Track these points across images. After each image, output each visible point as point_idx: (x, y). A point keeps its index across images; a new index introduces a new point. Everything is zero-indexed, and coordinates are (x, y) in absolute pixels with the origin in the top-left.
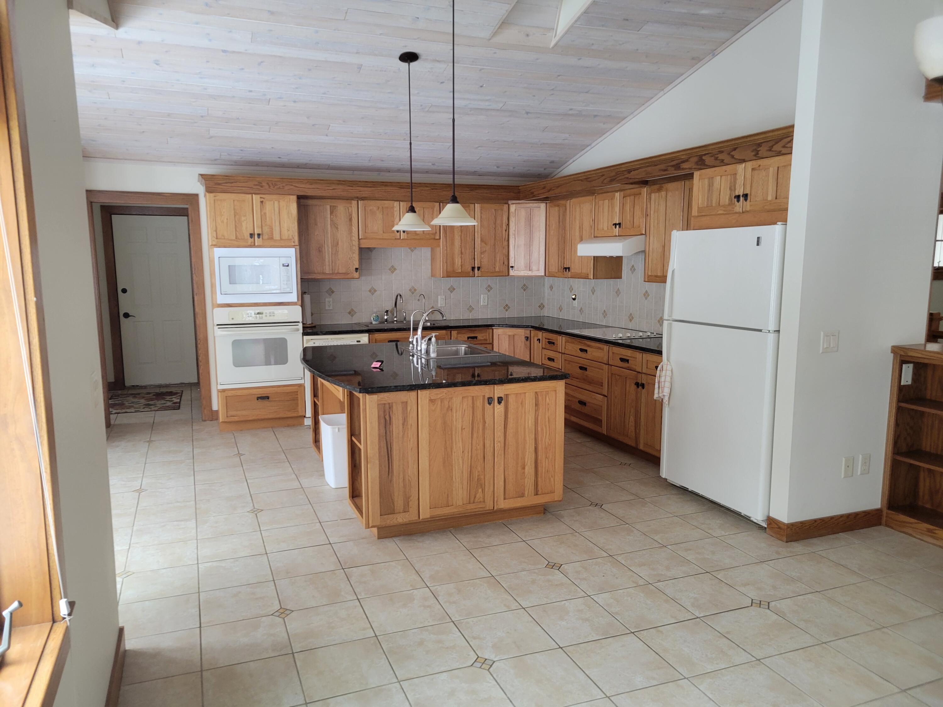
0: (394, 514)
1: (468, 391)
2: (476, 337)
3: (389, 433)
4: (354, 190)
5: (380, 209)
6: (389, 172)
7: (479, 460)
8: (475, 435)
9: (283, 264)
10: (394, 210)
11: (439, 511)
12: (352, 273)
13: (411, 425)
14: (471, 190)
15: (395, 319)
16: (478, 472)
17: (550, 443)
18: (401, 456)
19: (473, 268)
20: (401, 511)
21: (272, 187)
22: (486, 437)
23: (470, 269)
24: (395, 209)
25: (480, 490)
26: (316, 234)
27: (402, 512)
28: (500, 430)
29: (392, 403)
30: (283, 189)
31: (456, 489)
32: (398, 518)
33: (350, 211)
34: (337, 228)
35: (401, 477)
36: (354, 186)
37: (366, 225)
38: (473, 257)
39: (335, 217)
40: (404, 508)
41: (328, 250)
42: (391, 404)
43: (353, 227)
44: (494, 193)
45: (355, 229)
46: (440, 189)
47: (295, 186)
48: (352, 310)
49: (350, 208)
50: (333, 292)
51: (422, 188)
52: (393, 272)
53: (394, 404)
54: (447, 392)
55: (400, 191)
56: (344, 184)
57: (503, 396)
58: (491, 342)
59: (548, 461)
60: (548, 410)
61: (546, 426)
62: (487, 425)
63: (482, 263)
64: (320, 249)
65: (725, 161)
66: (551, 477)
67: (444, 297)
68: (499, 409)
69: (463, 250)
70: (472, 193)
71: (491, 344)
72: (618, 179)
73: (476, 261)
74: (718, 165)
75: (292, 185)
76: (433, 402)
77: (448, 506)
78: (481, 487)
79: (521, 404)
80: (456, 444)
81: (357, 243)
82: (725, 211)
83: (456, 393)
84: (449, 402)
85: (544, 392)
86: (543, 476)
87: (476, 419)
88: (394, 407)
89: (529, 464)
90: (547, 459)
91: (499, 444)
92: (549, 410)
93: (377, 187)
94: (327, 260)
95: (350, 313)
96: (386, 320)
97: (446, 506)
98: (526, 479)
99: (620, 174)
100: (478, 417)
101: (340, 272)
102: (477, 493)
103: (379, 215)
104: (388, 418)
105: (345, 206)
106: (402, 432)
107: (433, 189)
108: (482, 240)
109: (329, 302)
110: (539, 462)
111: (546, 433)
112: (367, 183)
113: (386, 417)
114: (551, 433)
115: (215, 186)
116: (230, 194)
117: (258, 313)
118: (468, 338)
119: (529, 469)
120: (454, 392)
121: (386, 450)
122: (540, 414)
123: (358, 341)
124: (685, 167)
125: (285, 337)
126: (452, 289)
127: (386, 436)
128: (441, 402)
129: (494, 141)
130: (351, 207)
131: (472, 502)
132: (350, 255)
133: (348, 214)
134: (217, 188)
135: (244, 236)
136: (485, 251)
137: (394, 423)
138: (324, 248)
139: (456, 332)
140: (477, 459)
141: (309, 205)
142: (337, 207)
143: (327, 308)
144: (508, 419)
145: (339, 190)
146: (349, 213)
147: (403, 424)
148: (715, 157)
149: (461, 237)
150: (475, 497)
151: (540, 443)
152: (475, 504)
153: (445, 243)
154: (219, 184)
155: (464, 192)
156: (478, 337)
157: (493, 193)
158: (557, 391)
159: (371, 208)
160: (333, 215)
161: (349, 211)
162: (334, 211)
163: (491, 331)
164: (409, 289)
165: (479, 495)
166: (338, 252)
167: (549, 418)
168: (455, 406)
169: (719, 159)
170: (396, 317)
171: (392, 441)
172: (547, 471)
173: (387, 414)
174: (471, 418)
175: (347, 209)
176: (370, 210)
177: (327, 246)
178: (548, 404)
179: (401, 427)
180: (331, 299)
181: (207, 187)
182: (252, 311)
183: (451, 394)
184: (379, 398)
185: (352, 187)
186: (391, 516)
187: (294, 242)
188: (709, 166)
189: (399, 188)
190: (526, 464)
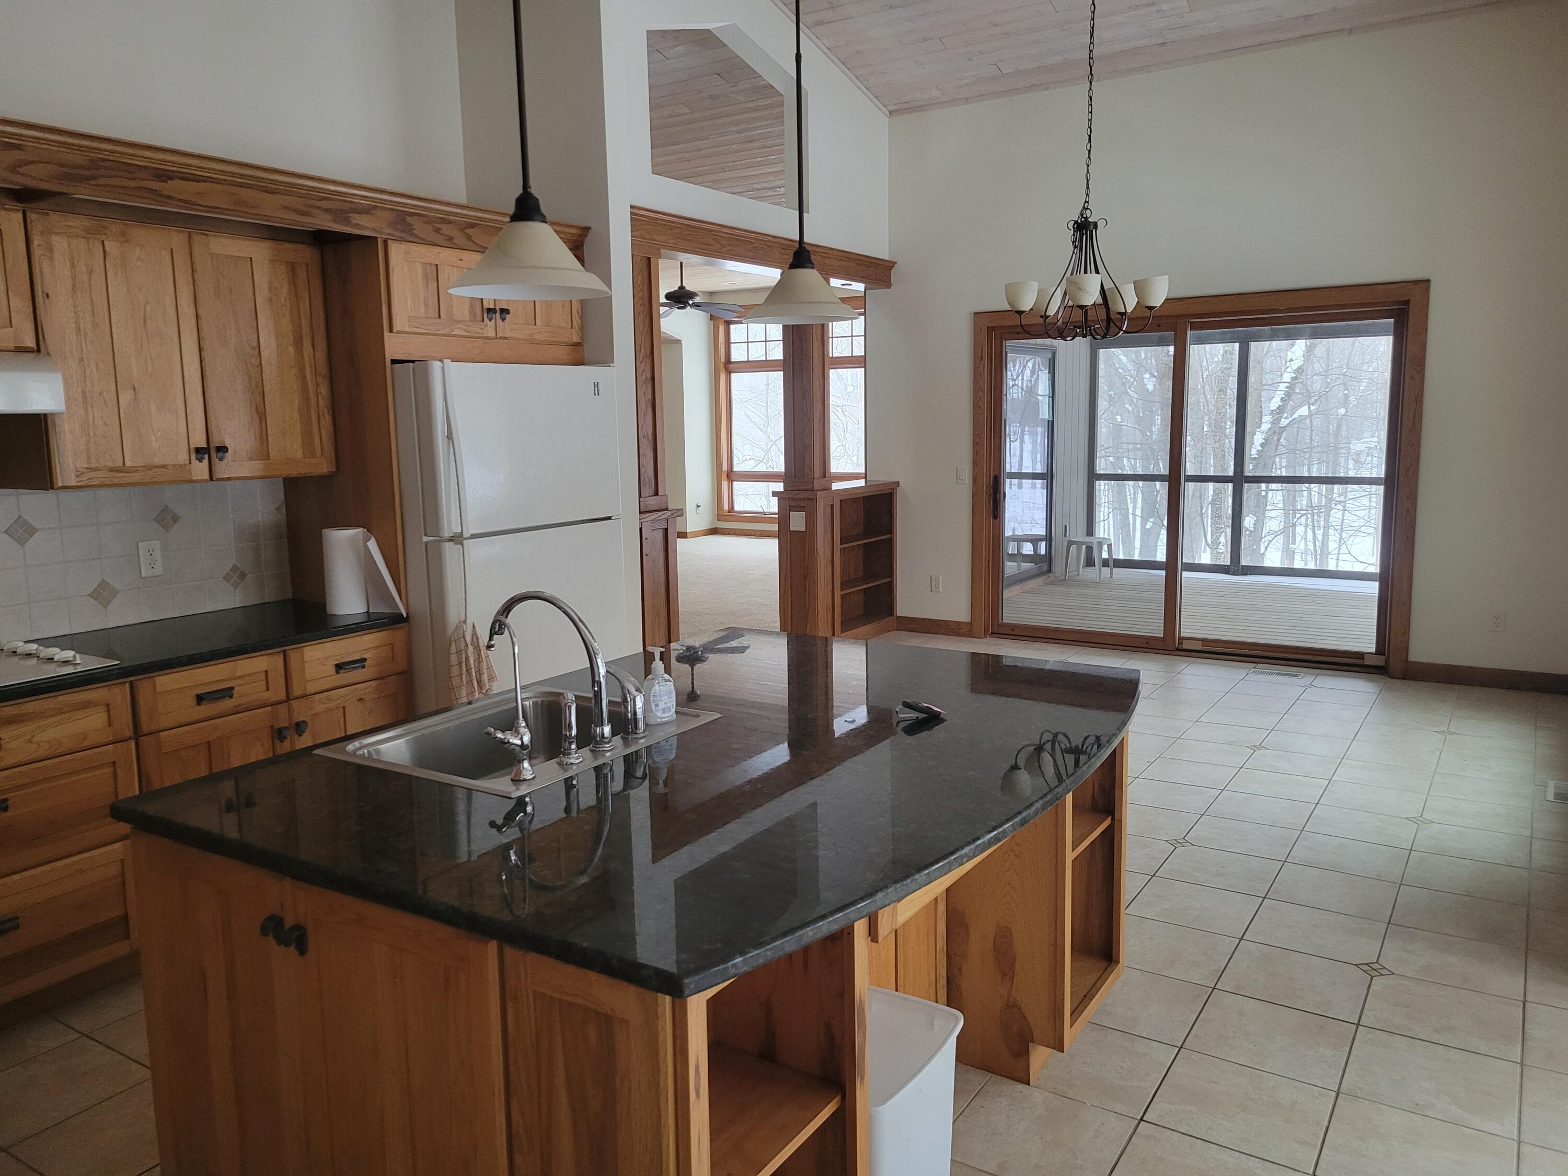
65: (454, 241)
72: (102, 181)
74: (439, 244)
82: (468, 332)
99: (107, 168)
124: (362, 223)
148: (434, 226)
169: (441, 232)
188: (424, 240)
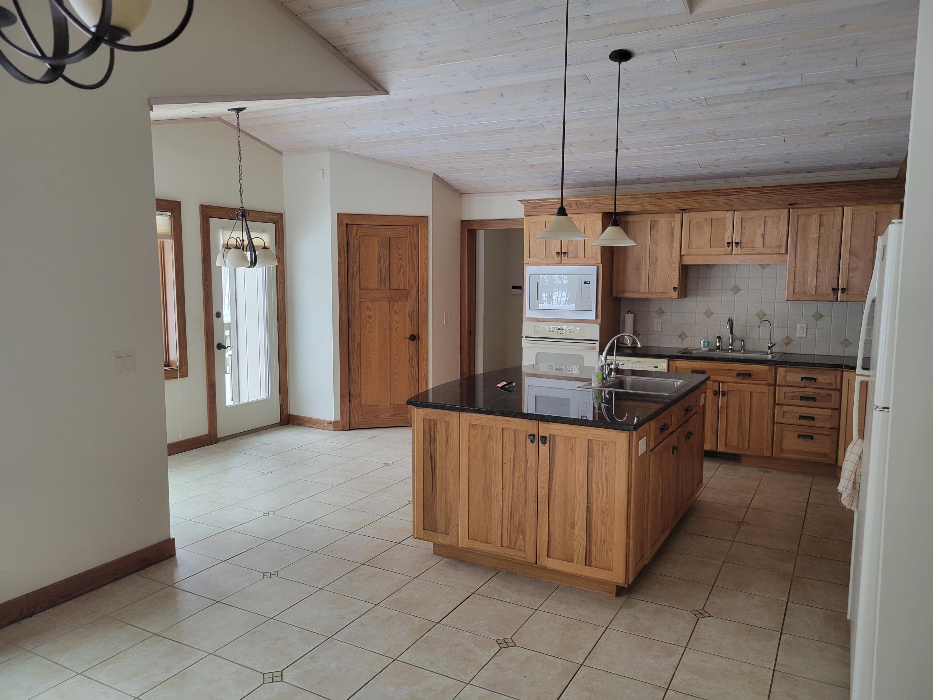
0: (436, 532)
1: (509, 423)
2: (815, 379)
3: (433, 449)
4: (662, 203)
5: (708, 220)
6: (739, 177)
7: (520, 502)
8: (517, 474)
9: (585, 282)
10: (725, 221)
11: (477, 544)
12: (670, 292)
13: (452, 446)
14: (819, 190)
15: (730, 347)
16: (519, 515)
17: (607, 506)
18: (444, 476)
19: (835, 290)
20: (443, 532)
21: (580, 207)
22: (527, 479)
23: (830, 291)
24: (727, 220)
25: (521, 537)
26: (634, 251)
27: (444, 534)
28: (544, 474)
29: (437, 420)
30: (590, 207)
31: (495, 527)
32: (439, 537)
33: (673, 225)
34: (657, 244)
35: (443, 497)
36: (662, 198)
37: (691, 239)
38: (836, 275)
39: (655, 233)
40: (445, 530)
41: (645, 267)
42: (435, 421)
43: (674, 243)
44: (856, 191)
45: (676, 245)
46: (772, 193)
47: (601, 204)
48: (683, 333)
49: (672, 222)
50: (663, 312)
51: (745, 194)
52: (735, 293)
53: (438, 422)
54: (487, 419)
55: (716, 199)
56: (651, 197)
57: (548, 436)
58: (838, 388)
59: (605, 528)
60: (606, 464)
61: (602, 484)
62: (529, 465)
63: (850, 284)
64: (637, 266)
66: (609, 550)
67: (805, 326)
68: (544, 449)
69: (821, 267)
70: (820, 194)
71: (838, 390)
73: (840, 281)
75: (598, 203)
76: (474, 427)
77: (488, 543)
78: (523, 534)
79: (572, 449)
80: (495, 478)
81: (678, 260)
83: (496, 422)
84: (489, 431)
85: (601, 442)
86: (598, 545)
87: (518, 456)
88: (438, 425)
89: (579, 524)
90: (603, 526)
91: (542, 490)
92: (607, 466)
93: (689, 197)
94: (643, 278)
95: (680, 336)
96: (718, 348)
97: (485, 542)
98: (575, 542)
100: (521, 454)
101: (657, 291)
102: (518, 538)
103: (707, 228)
104: (433, 435)
105: (668, 220)
106: (445, 451)
107: (761, 194)
108: (851, 253)
109: (658, 323)
110: (593, 526)
111: (603, 493)
112: (676, 194)
113: (431, 433)
114: (610, 495)
115: (531, 210)
116: (543, 216)
117: (559, 329)
118: (803, 378)
119: (580, 531)
120: (495, 421)
121: (430, 466)
122: (595, 468)
123: (655, 367)
125: (583, 355)
126: (818, 316)
127: (431, 452)
128: (482, 429)
129: (841, 123)
130: (674, 220)
131: (512, 547)
132: (670, 273)
133: (670, 229)
134: (533, 211)
135: (552, 255)
136: (856, 268)
137: (438, 440)
138: (641, 265)
139: (784, 369)
140: (518, 501)
141: (630, 222)
142: (659, 221)
143: (655, 329)
144: (555, 464)
145: (645, 204)
146: (671, 227)
147: (446, 444)
149: (818, 250)
150: (515, 543)
151: (595, 502)
152: (514, 550)
153: (793, 258)
154: (535, 208)
155: (807, 193)
156: (819, 379)
157: (854, 191)
158: (617, 444)
159: (698, 220)
160: (653, 231)
161: (671, 225)
162: (655, 226)
163: (839, 373)
164: (756, 313)
165: (520, 542)
166: (656, 270)
167: (606, 476)
168: (495, 436)
170: (731, 345)
171: (435, 458)
172: (604, 541)
173: (432, 431)
174: (513, 453)
175: (669, 224)
176: (697, 223)
177: (645, 263)
178: (606, 458)
179: (444, 446)
180: (660, 320)
181: (525, 211)
182: (552, 326)
183: (491, 423)
184: (424, 413)
185: (660, 199)
186: (433, 533)
187: (596, 260)
189: (717, 196)
190: (575, 524)
